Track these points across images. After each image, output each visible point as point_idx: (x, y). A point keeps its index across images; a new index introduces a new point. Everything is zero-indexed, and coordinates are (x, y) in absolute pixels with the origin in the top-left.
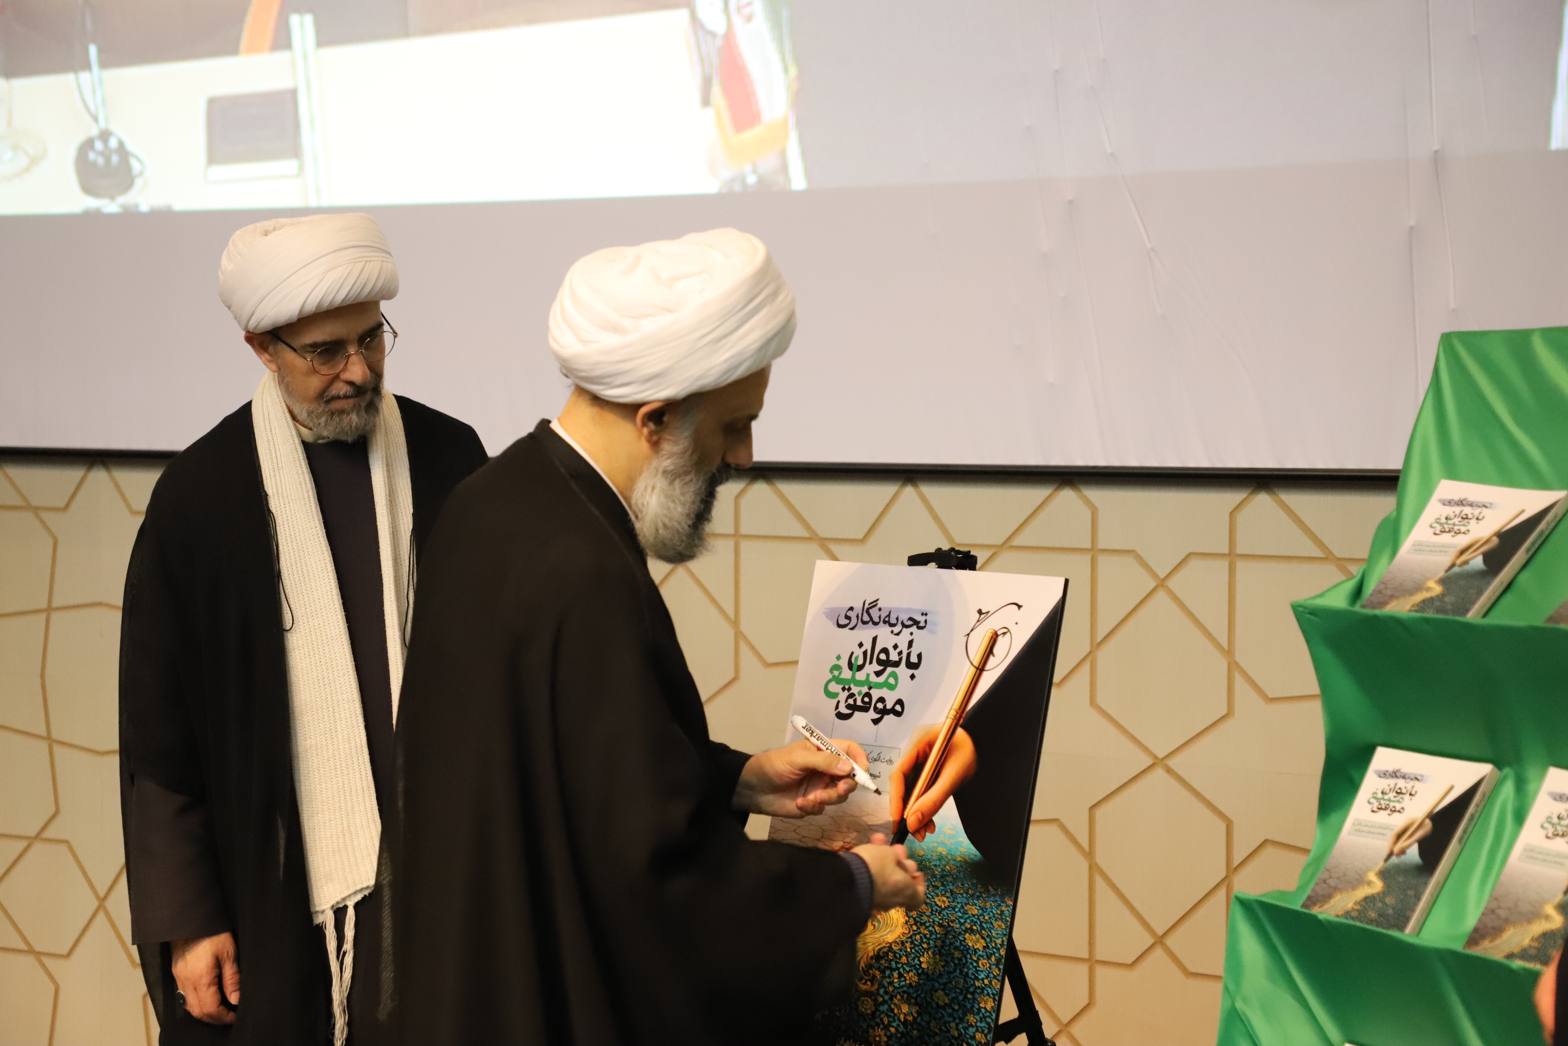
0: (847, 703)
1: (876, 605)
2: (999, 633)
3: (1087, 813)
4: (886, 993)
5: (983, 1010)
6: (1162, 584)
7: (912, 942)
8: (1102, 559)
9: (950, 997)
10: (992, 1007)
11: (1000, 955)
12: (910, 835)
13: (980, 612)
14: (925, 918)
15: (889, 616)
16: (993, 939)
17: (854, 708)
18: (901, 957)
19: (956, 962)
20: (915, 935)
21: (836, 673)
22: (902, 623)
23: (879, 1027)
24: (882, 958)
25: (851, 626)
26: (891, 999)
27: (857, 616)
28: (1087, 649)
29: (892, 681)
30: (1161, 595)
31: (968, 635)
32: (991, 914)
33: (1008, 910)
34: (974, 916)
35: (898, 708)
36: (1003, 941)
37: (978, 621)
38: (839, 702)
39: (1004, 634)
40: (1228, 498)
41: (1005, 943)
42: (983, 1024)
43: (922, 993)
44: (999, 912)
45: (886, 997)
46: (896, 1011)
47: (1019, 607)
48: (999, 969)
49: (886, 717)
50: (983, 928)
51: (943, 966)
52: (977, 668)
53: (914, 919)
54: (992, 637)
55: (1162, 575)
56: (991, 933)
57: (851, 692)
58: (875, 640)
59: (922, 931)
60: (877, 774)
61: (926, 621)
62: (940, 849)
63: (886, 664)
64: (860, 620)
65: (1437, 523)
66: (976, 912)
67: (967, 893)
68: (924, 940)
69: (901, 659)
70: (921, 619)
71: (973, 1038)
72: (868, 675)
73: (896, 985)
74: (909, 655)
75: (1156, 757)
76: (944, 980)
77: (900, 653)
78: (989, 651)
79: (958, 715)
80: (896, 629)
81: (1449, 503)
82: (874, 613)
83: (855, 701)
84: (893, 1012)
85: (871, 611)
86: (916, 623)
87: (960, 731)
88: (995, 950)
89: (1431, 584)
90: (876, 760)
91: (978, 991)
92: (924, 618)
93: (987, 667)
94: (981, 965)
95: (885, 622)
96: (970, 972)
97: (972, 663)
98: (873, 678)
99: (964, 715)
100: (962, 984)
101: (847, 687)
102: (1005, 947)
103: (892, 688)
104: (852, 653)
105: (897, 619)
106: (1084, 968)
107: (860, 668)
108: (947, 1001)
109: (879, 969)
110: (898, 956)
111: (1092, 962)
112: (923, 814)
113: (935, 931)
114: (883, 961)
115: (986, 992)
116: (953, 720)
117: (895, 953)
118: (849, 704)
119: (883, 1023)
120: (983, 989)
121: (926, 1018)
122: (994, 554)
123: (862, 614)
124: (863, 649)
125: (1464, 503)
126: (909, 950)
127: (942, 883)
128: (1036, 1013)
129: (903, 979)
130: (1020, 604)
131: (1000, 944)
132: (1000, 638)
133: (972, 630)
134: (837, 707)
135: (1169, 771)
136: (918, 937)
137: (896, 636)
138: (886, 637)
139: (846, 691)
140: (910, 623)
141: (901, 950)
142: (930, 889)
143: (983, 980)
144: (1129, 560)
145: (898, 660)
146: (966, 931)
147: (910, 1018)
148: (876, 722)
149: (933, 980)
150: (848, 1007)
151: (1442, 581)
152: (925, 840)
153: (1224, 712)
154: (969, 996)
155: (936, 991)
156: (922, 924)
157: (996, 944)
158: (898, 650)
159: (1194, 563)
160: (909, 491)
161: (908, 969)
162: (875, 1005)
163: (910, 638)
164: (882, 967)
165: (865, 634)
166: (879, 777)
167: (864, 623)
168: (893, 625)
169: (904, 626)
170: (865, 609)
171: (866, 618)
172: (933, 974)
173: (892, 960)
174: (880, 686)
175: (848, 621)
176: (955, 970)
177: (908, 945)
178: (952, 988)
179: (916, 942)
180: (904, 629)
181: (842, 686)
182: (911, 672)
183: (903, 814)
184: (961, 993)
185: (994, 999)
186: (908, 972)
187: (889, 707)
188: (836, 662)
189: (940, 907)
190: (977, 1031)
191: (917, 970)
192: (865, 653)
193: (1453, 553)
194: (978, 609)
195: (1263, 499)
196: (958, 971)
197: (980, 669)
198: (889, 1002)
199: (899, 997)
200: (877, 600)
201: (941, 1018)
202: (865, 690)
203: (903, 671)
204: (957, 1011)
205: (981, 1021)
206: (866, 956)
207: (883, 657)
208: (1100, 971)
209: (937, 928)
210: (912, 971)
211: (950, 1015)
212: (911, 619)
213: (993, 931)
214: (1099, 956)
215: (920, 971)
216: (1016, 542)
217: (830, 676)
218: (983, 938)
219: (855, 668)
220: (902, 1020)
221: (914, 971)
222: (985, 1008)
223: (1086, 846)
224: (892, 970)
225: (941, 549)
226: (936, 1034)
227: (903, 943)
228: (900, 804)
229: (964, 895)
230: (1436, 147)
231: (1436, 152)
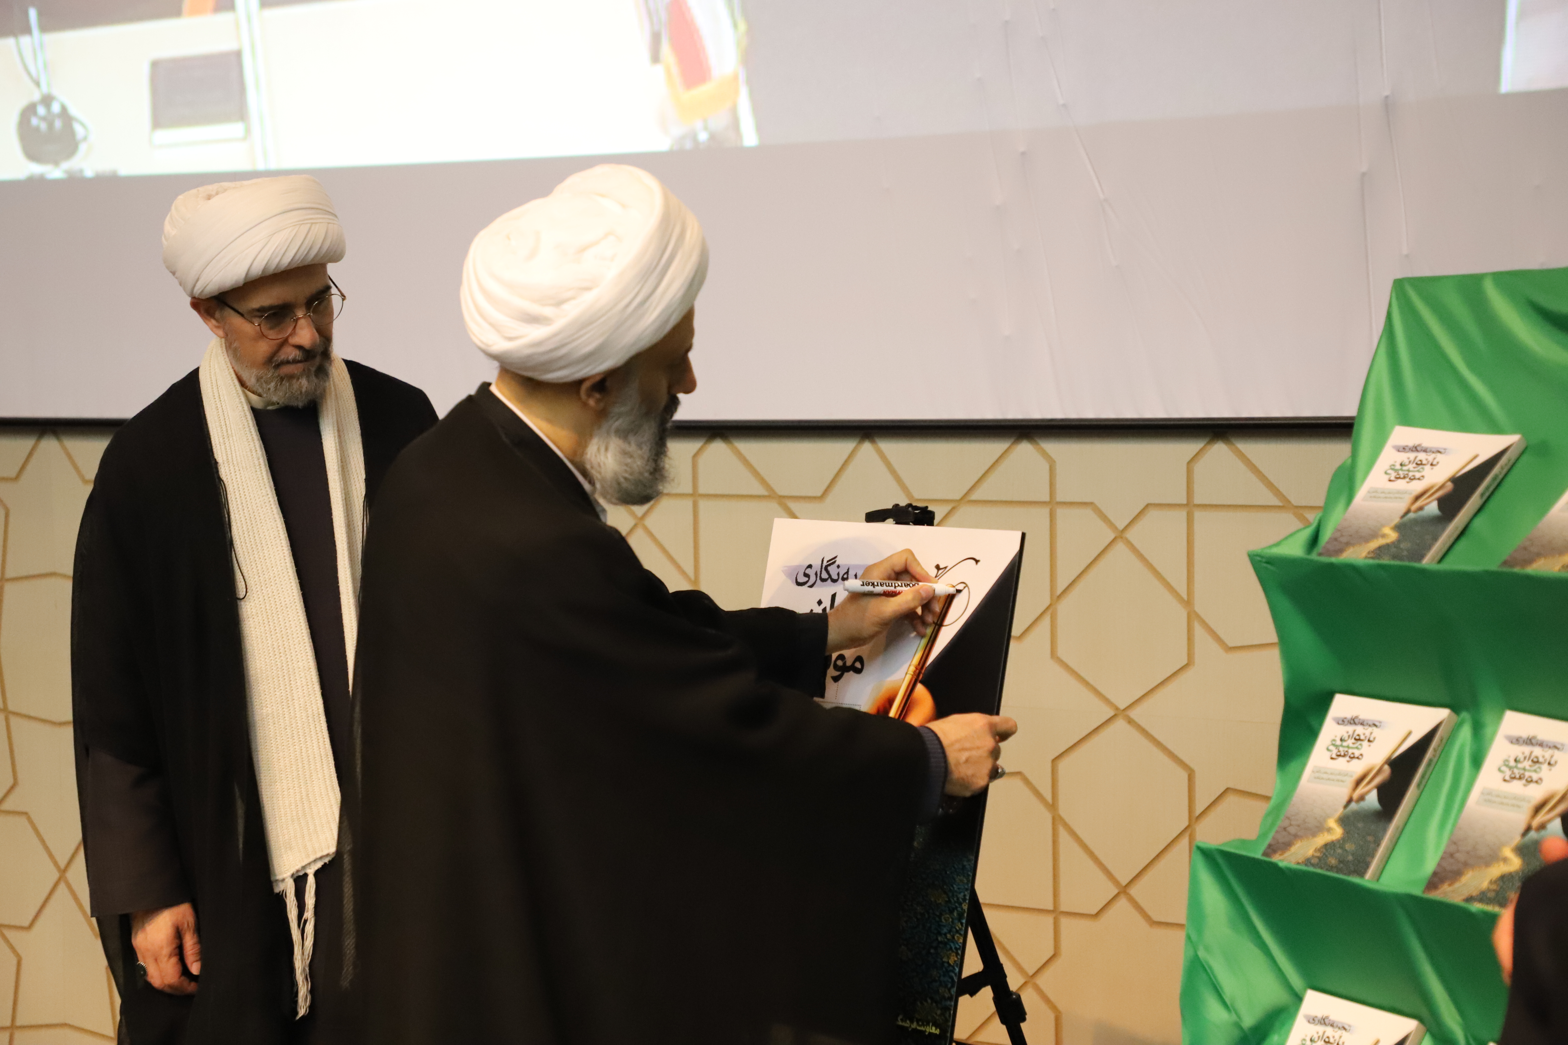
1: (835, 562)
3: (1049, 765)
5: (946, 965)
6: (1120, 535)
8: (1060, 512)
9: (913, 952)
10: (955, 961)
11: (962, 909)
13: (938, 567)
15: (847, 573)
16: (955, 894)
19: (919, 917)
25: (809, 584)
27: (816, 574)
28: (1047, 602)
30: (1120, 546)
32: (953, 869)
33: (969, 865)
34: (936, 871)
35: (858, 665)
36: (965, 896)
39: (963, 588)
40: (1187, 448)
41: (968, 897)
42: (946, 979)
44: (960, 867)
47: (977, 561)
48: (962, 924)
49: (846, 674)
50: (945, 883)
55: (1121, 526)
56: (953, 888)
64: (818, 578)
65: (1392, 469)
66: (938, 867)
71: (937, 992)
75: (1117, 709)
78: (948, 606)
79: (918, 671)
81: (1404, 449)
82: (833, 570)
85: (829, 568)
87: (920, 687)
88: (957, 904)
89: (1387, 530)
91: (941, 945)
93: (945, 624)
94: (943, 920)
95: (843, 579)
96: (933, 927)
99: (923, 671)
100: (925, 939)
102: (967, 901)
106: (1049, 920)
108: (910, 956)
111: (1056, 913)
115: (948, 946)
116: (912, 675)
120: (945, 944)
122: (953, 508)
123: (821, 572)
125: (1419, 448)
128: (1001, 967)
130: (977, 559)
131: (962, 899)
132: (957, 595)
135: (1130, 721)
143: (945, 934)
144: (1088, 512)
146: (928, 886)
148: (836, 679)
151: (1398, 528)
153: (1185, 662)
154: (932, 951)
157: (958, 899)
159: (1153, 514)
160: (867, 447)
165: (824, 592)
167: (823, 580)
170: (824, 567)
171: (825, 575)
175: (807, 579)
176: (918, 925)
178: (915, 944)
184: (924, 948)
185: (957, 954)
187: (849, 663)
190: (941, 985)
193: (1408, 499)
194: (936, 564)
195: (1220, 449)
196: (921, 926)
197: (939, 625)
200: (836, 557)
204: (920, 966)
205: (944, 976)
208: (1064, 921)
211: (914, 970)
213: (955, 886)
214: (1063, 908)
216: (974, 496)
218: (945, 893)
222: (948, 963)
223: (1049, 798)
225: (898, 505)
230: (1387, 93)
231: (1387, 97)
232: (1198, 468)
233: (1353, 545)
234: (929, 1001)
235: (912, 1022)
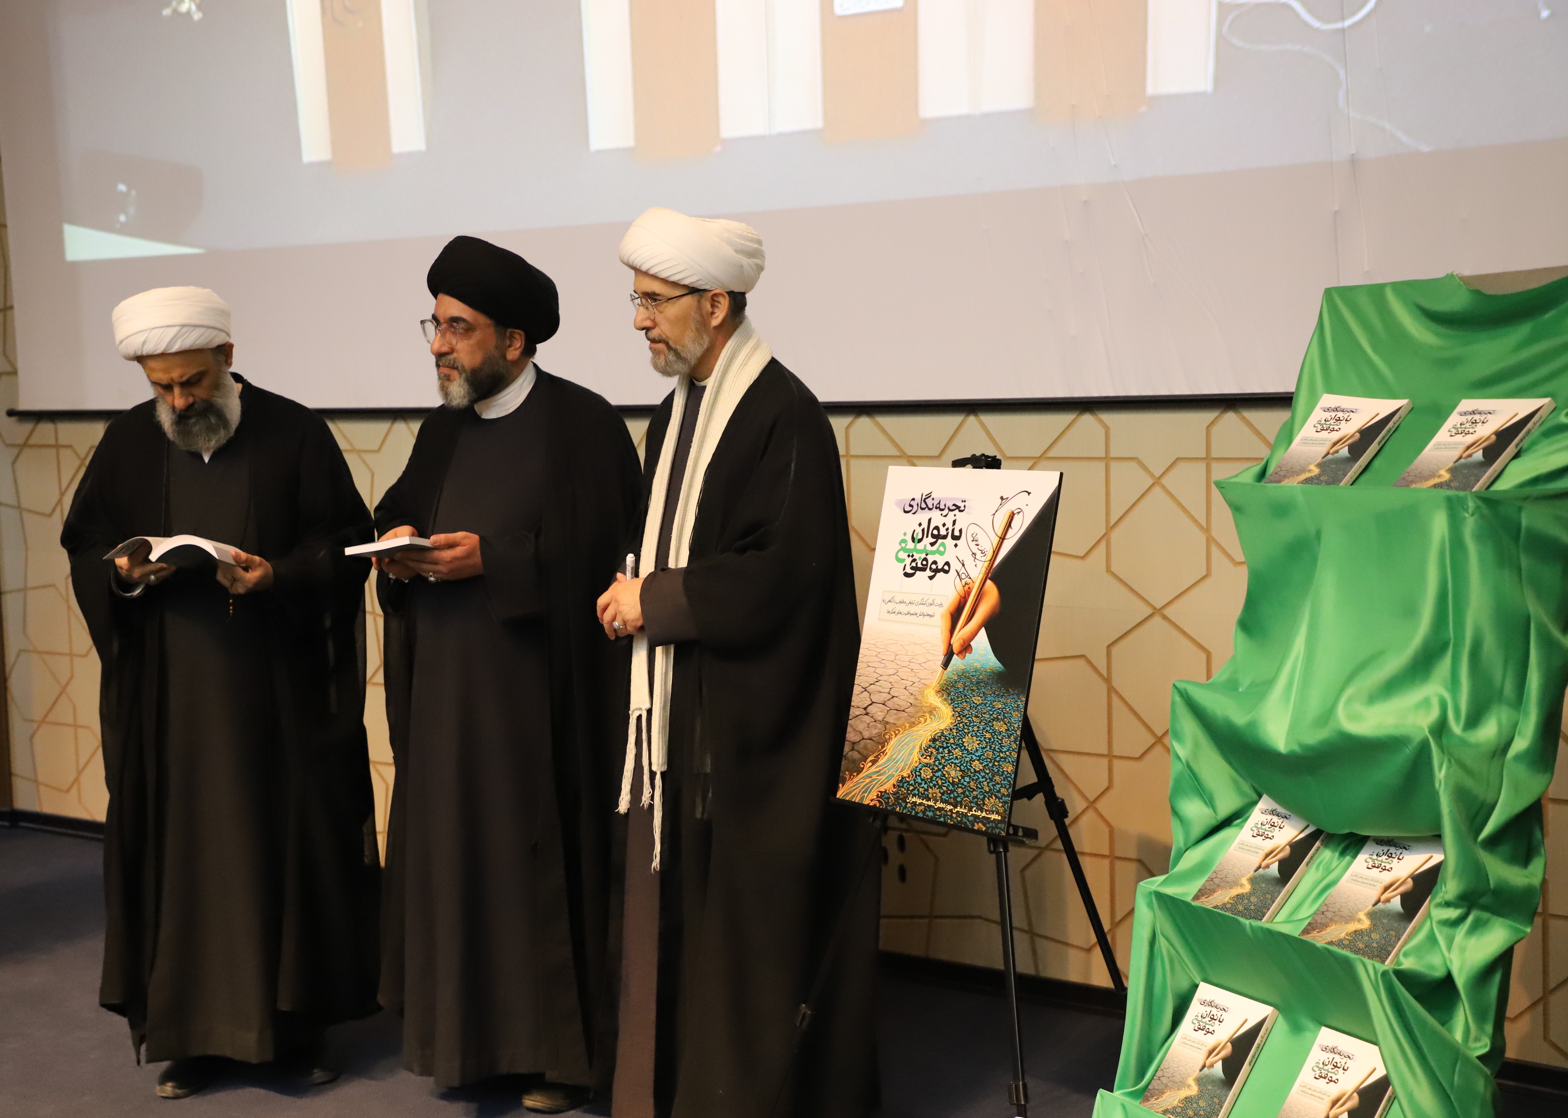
0: (911, 566)
1: (930, 496)
2: (1015, 512)
3: (1105, 650)
4: (940, 764)
5: (1006, 773)
6: (1157, 481)
7: (957, 729)
8: (1113, 465)
9: (983, 765)
10: (1012, 770)
11: (1017, 735)
12: (955, 655)
13: (1002, 498)
14: (966, 712)
15: (939, 503)
16: (1012, 724)
17: (916, 569)
18: (950, 739)
19: (987, 741)
20: (959, 723)
21: (903, 545)
22: (949, 508)
23: (935, 787)
24: (938, 740)
25: (913, 512)
26: (943, 768)
27: (918, 505)
28: (1104, 532)
29: (942, 549)
30: (1157, 489)
31: (994, 514)
32: (1011, 707)
33: (1022, 704)
34: (999, 709)
35: (946, 568)
36: (1019, 725)
37: (1001, 505)
38: (905, 565)
39: (1019, 513)
40: (1205, 417)
41: (1020, 727)
42: (1005, 782)
43: (964, 763)
44: (1016, 706)
45: (940, 767)
46: (947, 776)
47: (1029, 493)
48: (1016, 745)
49: (938, 574)
50: (1005, 717)
51: (978, 744)
52: (1000, 538)
53: (959, 713)
54: (1010, 515)
55: (1157, 475)
56: (1011, 720)
57: (914, 558)
58: (930, 520)
59: (964, 721)
60: (932, 614)
61: (965, 506)
62: (975, 664)
63: (937, 537)
64: (919, 507)
65: (1319, 424)
66: (1000, 706)
67: (994, 694)
68: (966, 727)
69: (948, 533)
70: (961, 505)
71: (999, 791)
72: (925, 545)
73: (947, 758)
74: (953, 530)
75: (1154, 608)
76: (979, 754)
77: (947, 529)
78: (1009, 525)
79: (987, 571)
80: (944, 513)
81: (1328, 410)
82: (929, 501)
83: (917, 564)
84: (945, 777)
85: (927, 500)
86: (958, 507)
87: (989, 582)
88: (1013, 732)
89: (1312, 467)
90: (931, 605)
91: (1002, 760)
92: (964, 504)
93: (1007, 537)
94: (1004, 742)
95: (936, 508)
96: (997, 747)
97: (996, 535)
98: (929, 548)
99: (991, 571)
100: (991, 756)
101: (911, 555)
102: (1020, 729)
103: (942, 554)
104: (914, 531)
105: (945, 505)
106: (1105, 762)
107: (920, 541)
108: (981, 768)
109: (934, 748)
110: (948, 738)
111: (1110, 756)
112: (964, 642)
113: (973, 720)
114: (938, 743)
115: (1007, 760)
116: (984, 574)
117: (946, 736)
118: (912, 566)
119: (938, 784)
120: (1005, 758)
121: (967, 779)
122: (1035, 463)
123: (921, 503)
124: (922, 527)
125: (1338, 409)
126: (955, 734)
127: (977, 687)
128: (1050, 780)
129: (951, 754)
130: (1029, 492)
131: (1017, 728)
132: (1016, 516)
133: (996, 512)
134: (904, 569)
135: (1165, 617)
136: (961, 725)
137: (945, 518)
138: (937, 519)
139: (911, 557)
140: (954, 508)
141: (950, 734)
142: (969, 692)
143: (1005, 752)
144: (1133, 464)
145: (946, 534)
146: (993, 720)
147: (956, 780)
148: (931, 578)
149: (971, 753)
150: (914, 775)
151: (1319, 465)
152: (966, 658)
153: (1205, 573)
154: (996, 764)
155: (974, 761)
156: (964, 716)
157: (1014, 727)
158: (946, 527)
159: (1181, 465)
161: (954, 747)
162: (932, 772)
163: (954, 518)
164: (937, 746)
165: (923, 517)
166: (933, 616)
167: (922, 509)
168: (943, 510)
169: (950, 510)
170: (923, 499)
171: (924, 506)
172: (971, 750)
173: (944, 742)
174: (933, 553)
175: (911, 508)
176: (986, 746)
177: (954, 731)
178: (985, 759)
179: (960, 729)
180: (950, 512)
181: (908, 554)
182: (955, 542)
183: (950, 642)
184: (990, 762)
185: (1013, 765)
186: (955, 749)
187: (940, 567)
188: (903, 537)
189: (976, 704)
190: (1002, 787)
191: (961, 747)
192: (923, 530)
193: (1328, 444)
194: (1000, 496)
195: (1230, 417)
196: (988, 747)
197: (1003, 539)
198: (942, 770)
199: (948, 766)
200: (931, 493)
201: (977, 779)
202: (923, 556)
203: (949, 541)
204: (988, 774)
205: (1004, 780)
206: (926, 739)
207: (935, 532)
208: (1117, 763)
209: (974, 718)
210: (957, 748)
211: (983, 777)
212: (954, 505)
213: (1012, 719)
214: (1116, 753)
215: (963, 748)
216: (1051, 454)
217: (899, 547)
218: (1005, 724)
219: (916, 541)
220: (951, 782)
221: (959, 748)
222: (1007, 771)
223: (1104, 673)
224: (944, 748)
225: (975, 455)
226: (974, 790)
227: (951, 730)
228: (948, 634)
229: (993, 695)
230: (1353, 152)
231: (1353, 155)
232: (1215, 430)
233: (1289, 477)
234: (994, 798)
235: (982, 812)
